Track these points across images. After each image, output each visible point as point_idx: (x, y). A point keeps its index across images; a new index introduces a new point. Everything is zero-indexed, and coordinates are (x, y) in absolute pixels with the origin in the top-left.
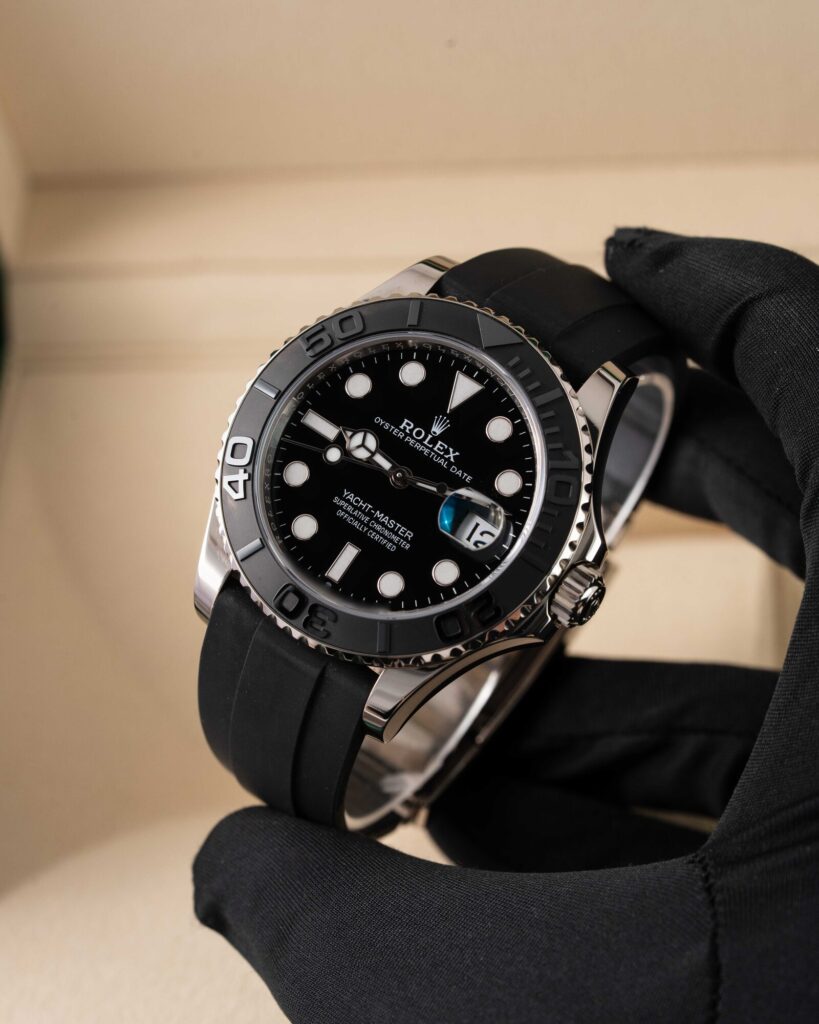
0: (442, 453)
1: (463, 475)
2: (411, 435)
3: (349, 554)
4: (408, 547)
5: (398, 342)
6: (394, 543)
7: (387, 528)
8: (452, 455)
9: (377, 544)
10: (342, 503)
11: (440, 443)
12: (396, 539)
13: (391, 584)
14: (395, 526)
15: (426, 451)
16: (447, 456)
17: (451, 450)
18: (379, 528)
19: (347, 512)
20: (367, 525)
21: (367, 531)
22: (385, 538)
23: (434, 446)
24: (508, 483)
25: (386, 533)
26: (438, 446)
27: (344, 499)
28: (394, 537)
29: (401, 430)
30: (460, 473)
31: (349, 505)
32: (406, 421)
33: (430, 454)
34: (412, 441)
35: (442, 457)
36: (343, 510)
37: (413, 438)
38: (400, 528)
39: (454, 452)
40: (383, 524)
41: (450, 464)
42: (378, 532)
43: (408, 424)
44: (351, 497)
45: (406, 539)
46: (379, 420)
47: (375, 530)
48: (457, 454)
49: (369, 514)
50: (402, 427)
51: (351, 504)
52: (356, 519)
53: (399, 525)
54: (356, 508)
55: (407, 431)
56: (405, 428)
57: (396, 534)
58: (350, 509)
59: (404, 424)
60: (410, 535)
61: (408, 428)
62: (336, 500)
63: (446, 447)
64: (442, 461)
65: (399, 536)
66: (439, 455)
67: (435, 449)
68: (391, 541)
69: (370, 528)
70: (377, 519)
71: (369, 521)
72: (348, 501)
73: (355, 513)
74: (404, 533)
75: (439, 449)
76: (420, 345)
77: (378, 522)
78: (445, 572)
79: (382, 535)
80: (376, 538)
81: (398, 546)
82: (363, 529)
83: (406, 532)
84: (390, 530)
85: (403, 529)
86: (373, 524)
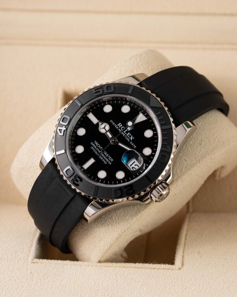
0: (129, 137)
1: (133, 145)
2: (120, 128)
3: (92, 161)
4: (111, 164)
5: (124, 98)
6: (106, 162)
7: (105, 156)
8: (132, 138)
9: (101, 160)
10: (93, 145)
11: (129, 133)
12: (107, 160)
13: (102, 174)
14: (108, 156)
15: (124, 135)
16: (130, 138)
17: (132, 136)
18: (103, 155)
19: (94, 148)
20: (99, 154)
21: (99, 156)
22: (104, 159)
23: (127, 134)
24: (147, 151)
25: (105, 158)
26: (128, 134)
27: (94, 144)
29: (118, 126)
30: (133, 144)
32: (120, 123)
33: (125, 136)
35: (128, 138)
36: (93, 147)
37: (121, 129)
38: (109, 157)
39: (132, 137)
41: (130, 141)
42: (102, 157)
43: (120, 125)
44: (97, 143)
45: (110, 161)
46: (111, 121)
47: (101, 156)
48: (133, 138)
49: (101, 150)
50: (118, 125)
51: (96, 146)
52: (97, 151)
53: (109, 156)
54: (97, 147)
55: (120, 127)
56: (119, 126)
57: (108, 159)
58: (95, 147)
59: (119, 124)
60: (112, 160)
61: (120, 126)
62: (92, 143)
63: (131, 135)
64: (128, 139)
66: (128, 137)
67: (127, 135)
68: (106, 160)
69: (100, 155)
71: (100, 152)
72: (95, 144)
73: (97, 149)
74: (110, 159)
75: (128, 135)
76: (130, 100)
78: (120, 175)
79: (103, 158)
80: (101, 158)
81: (107, 163)
82: (98, 154)
83: (111, 159)
84: (106, 157)
85: (110, 158)
86: (101, 154)
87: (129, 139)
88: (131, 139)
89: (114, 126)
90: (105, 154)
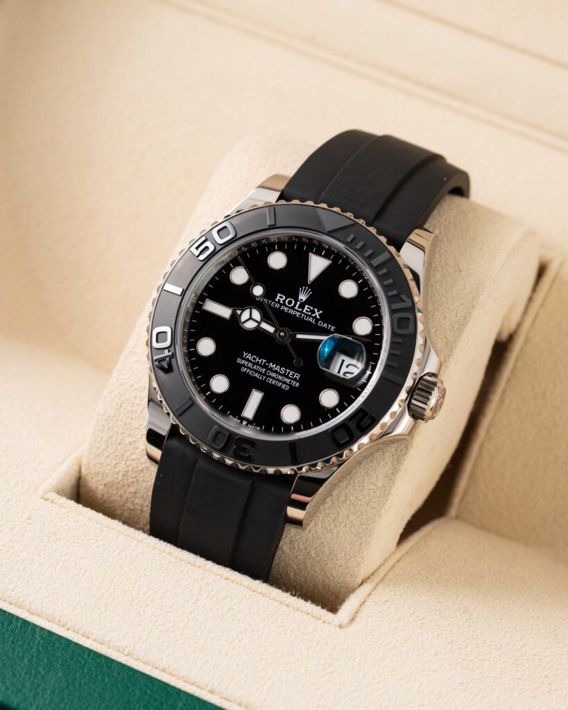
0: (310, 313)
1: (328, 326)
2: (284, 304)
3: (256, 398)
4: (297, 385)
5: (263, 239)
6: (287, 384)
7: (279, 374)
8: (317, 314)
9: (274, 386)
10: (243, 362)
11: (307, 306)
12: (288, 381)
13: (290, 414)
14: (286, 371)
15: (298, 314)
16: (314, 315)
17: (316, 310)
18: (274, 375)
19: (248, 368)
20: (265, 375)
21: (265, 379)
22: (280, 381)
23: (303, 310)
24: (362, 326)
25: (280, 378)
26: (306, 309)
27: (244, 359)
28: (286, 380)
29: (276, 302)
30: (325, 325)
31: (249, 362)
32: (279, 295)
33: (301, 316)
34: (286, 309)
35: (310, 316)
36: (245, 367)
37: (286, 306)
38: (289, 373)
39: (318, 311)
40: (276, 372)
41: (317, 320)
42: (274, 378)
43: (280, 297)
44: (249, 356)
45: (295, 380)
47: (271, 377)
48: (321, 312)
49: (265, 366)
50: (277, 300)
51: (250, 361)
52: (256, 371)
53: (288, 371)
54: (254, 364)
55: (281, 302)
56: (279, 300)
57: (288, 377)
58: (250, 365)
59: (278, 298)
60: (297, 376)
61: (281, 300)
62: (239, 361)
63: (312, 308)
64: (311, 319)
65: (290, 378)
66: (307, 315)
68: (284, 383)
69: (268, 376)
70: (271, 369)
71: (266, 372)
72: (248, 360)
73: (255, 367)
74: (293, 376)
75: (307, 311)
76: (279, 238)
77: (272, 371)
78: (329, 398)
79: (277, 380)
80: (273, 383)
81: (290, 386)
82: (262, 378)
83: (294, 374)
84: (282, 375)
85: (292, 373)
86: (269, 373)
87: (313, 318)
88: (318, 317)
89: (268, 306)
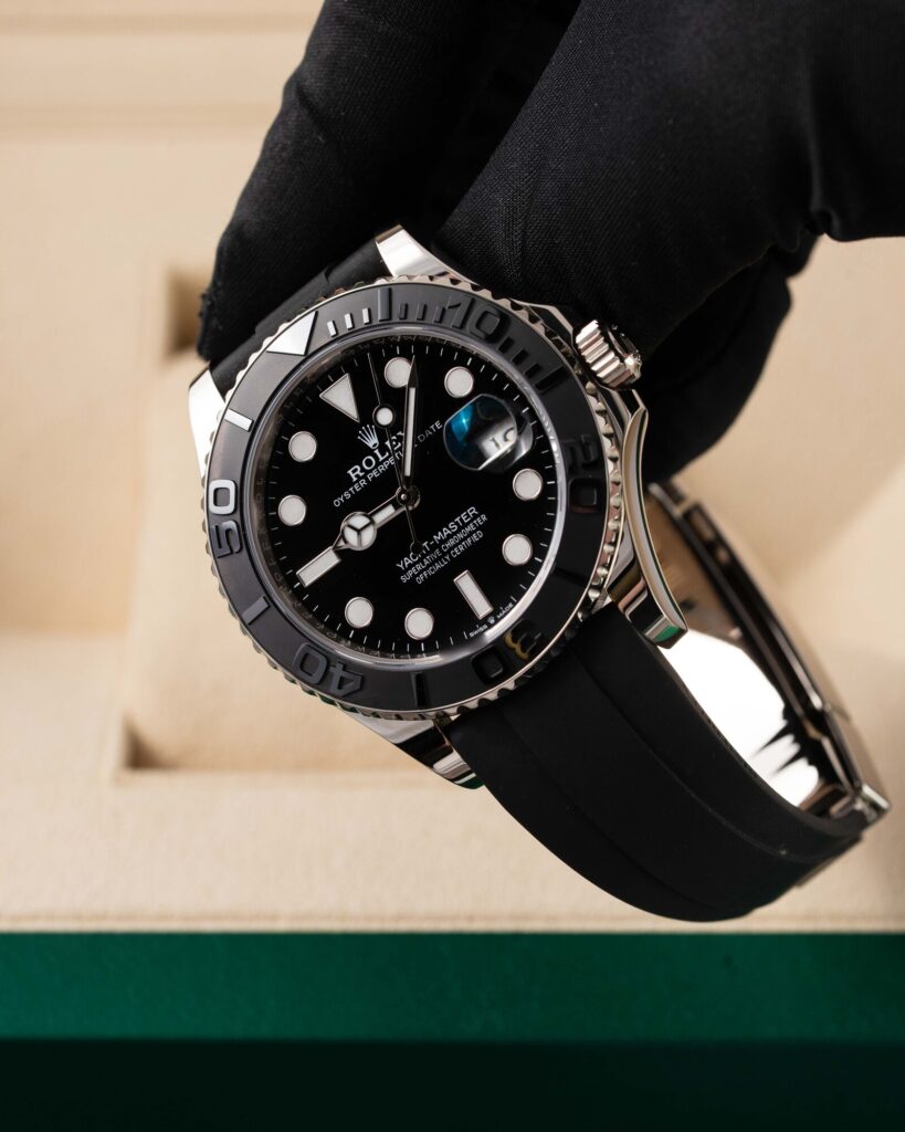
1: (431, 431)
2: (367, 472)
3: (466, 584)
4: (484, 518)
6: (475, 532)
7: (455, 534)
9: (468, 550)
10: (410, 573)
11: (387, 443)
12: (471, 528)
13: (516, 549)
14: (457, 523)
15: (391, 460)
17: (400, 433)
18: (451, 542)
19: (421, 572)
20: (444, 554)
21: (450, 557)
22: (465, 539)
24: (459, 382)
25: (460, 536)
26: (389, 447)
27: (407, 570)
28: (468, 529)
29: (357, 481)
30: (428, 433)
31: (413, 568)
32: (350, 472)
34: (374, 473)
36: (418, 575)
37: (371, 471)
38: (461, 519)
39: (403, 432)
40: (449, 536)
42: (456, 545)
43: (354, 472)
44: (407, 561)
45: (475, 516)
46: (338, 502)
47: (452, 548)
49: (433, 548)
50: (355, 479)
51: (415, 563)
52: (432, 564)
53: (457, 519)
54: (421, 561)
55: (361, 474)
56: (357, 476)
57: (466, 525)
58: (419, 567)
59: (353, 476)
60: (472, 511)
61: (358, 472)
62: (404, 579)
63: (394, 438)
65: (469, 523)
68: (471, 534)
69: (449, 552)
70: (443, 541)
71: (441, 551)
72: (410, 566)
73: (426, 563)
74: (469, 516)
75: (393, 447)
76: (275, 427)
77: (445, 541)
78: (528, 485)
79: (460, 543)
80: (462, 549)
81: (479, 528)
82: (446, 560)
83: (467, 514)
84: (459, 531)
85: (463, 516)
86: (445, 547)
89: (356, 496)
90: (448, 535)
